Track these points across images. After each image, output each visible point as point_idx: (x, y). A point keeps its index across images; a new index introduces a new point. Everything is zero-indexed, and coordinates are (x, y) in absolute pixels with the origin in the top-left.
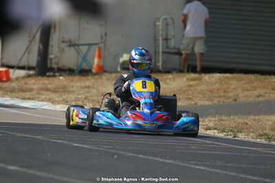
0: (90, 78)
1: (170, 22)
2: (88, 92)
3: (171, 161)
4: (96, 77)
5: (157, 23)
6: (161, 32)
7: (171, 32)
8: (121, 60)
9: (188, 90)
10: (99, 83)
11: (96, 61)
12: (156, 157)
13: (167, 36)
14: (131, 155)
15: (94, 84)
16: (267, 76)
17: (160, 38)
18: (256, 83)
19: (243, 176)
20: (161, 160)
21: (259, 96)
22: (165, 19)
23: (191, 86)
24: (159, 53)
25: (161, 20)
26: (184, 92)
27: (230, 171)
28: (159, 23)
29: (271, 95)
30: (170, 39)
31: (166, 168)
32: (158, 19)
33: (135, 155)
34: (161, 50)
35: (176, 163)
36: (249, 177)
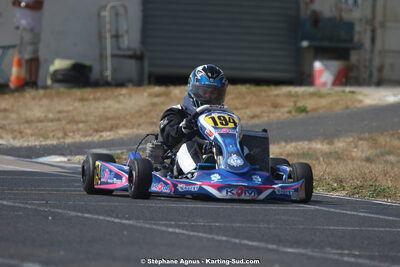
0: (7, 96)
1: (121, 11)
2: (5, 118)
3: (131, 222)
4: (16, 94)
5: (103, 14)
6: (108, 26)
7: (123, 26)
8: (52, 68)
9: (150, 111)
10: (21, 104)
11: (15, 71)
12: (109, 215)
13: (117, 30)
14: (73, 213)
15: (12, 106)
16: (265, 88)
17: (108, 35)
18: (248, 99)
19: (237, 241)
20: (117, 220)
21: (253, 117)
22: (113, 7)
23: (154, 105)
24: (106, 57)
25: (108, 8)
26: (145, 114)
27: (218, 235)
28: (106, 14)
29: (271, 115)
30: (122, 36)
31: (125, 233)
32: (104, 8)
33: (79, 214)
34: (109, 52)
35: (140, 224)
36: (246, 242)
